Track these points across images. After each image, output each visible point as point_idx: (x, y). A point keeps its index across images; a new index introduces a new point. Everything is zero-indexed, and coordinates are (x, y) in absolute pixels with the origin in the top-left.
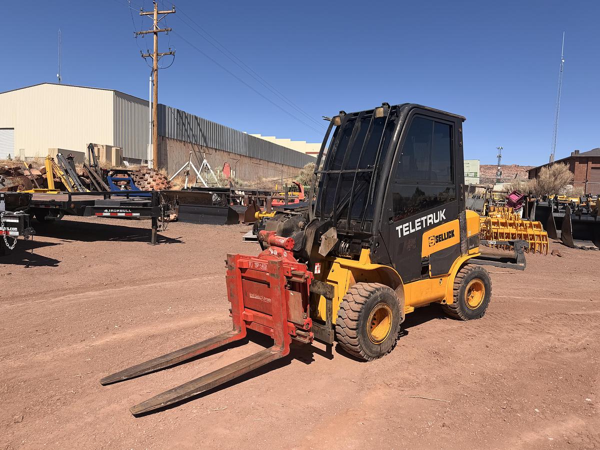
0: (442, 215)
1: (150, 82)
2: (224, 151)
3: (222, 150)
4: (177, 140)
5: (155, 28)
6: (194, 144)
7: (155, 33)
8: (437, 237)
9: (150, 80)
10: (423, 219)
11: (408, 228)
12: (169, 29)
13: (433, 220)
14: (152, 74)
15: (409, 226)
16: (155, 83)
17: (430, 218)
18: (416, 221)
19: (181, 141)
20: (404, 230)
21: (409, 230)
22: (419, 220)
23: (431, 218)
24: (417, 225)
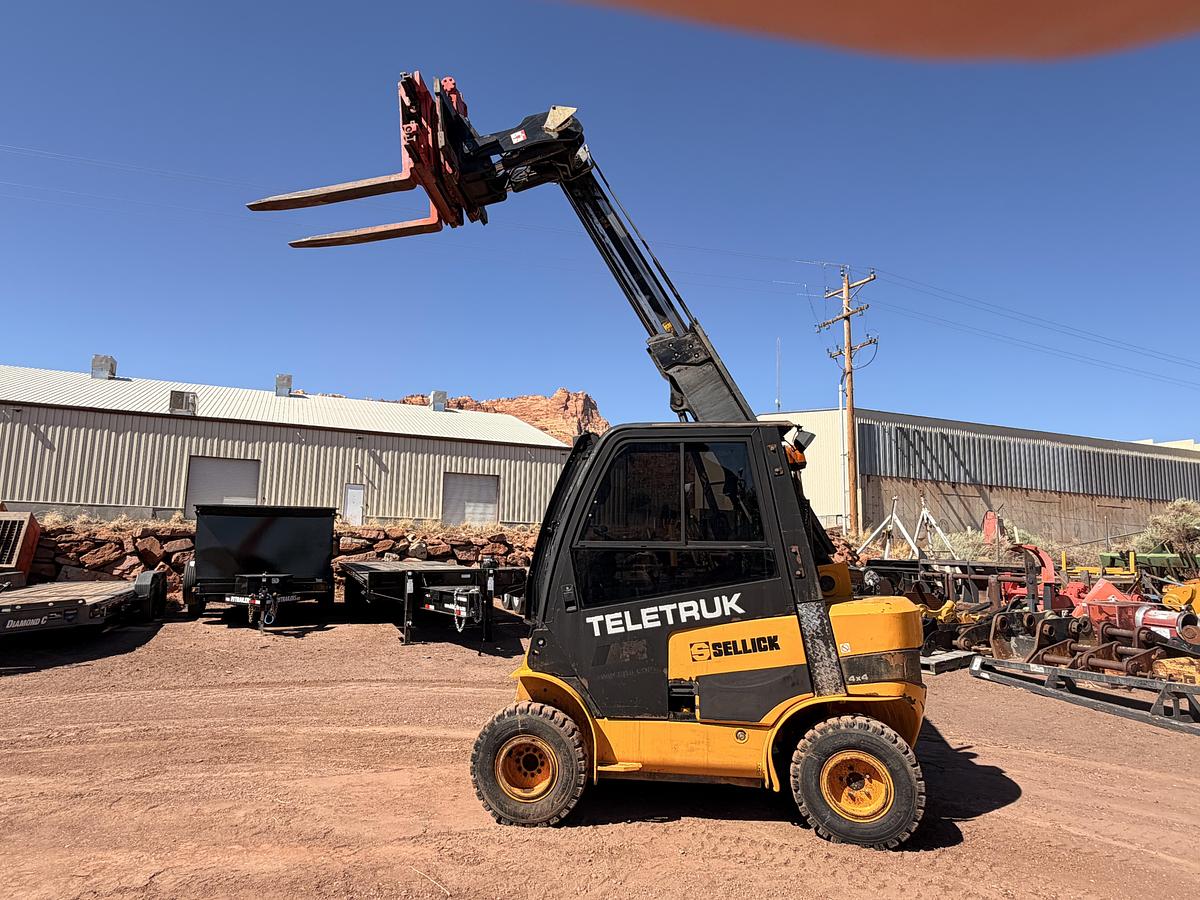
0: (730, 604)
1: (840, 393)
2: (1011, 488)
3: (1007, 487)
4: (898, 478)
5: (845, 310)
6: (943, 482)
7: (847, 318)
8: (715, 646)
9: (840, 389)
10: (668, 609)
11: (620, 622)
12: (865, 305)
13: (700, 612)
14: (842, 381)
15: (623, 619)
16: (848, 392)
17: (689, 609)
18: (644, 612)
19: (907, 479)
20: (609, 624)
21: (624, 625)
22: (655, 609)
23: (691, 608)
24: (645, 618)
